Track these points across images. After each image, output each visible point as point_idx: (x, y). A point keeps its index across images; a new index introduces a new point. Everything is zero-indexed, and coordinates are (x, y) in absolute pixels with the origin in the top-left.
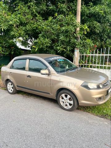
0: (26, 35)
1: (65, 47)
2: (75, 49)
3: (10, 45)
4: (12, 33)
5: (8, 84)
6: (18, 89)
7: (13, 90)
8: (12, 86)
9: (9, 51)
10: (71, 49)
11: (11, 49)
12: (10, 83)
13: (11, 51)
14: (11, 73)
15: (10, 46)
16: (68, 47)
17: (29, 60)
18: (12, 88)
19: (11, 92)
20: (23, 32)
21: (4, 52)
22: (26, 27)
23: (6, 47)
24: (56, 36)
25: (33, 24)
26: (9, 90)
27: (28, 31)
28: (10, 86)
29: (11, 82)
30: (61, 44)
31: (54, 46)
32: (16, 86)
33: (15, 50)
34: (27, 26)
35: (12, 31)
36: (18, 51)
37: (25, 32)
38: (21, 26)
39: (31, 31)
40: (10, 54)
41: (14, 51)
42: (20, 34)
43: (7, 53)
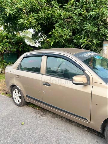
0: (38, 25)
1: (91, 40)
2: (104, 42)
3: (18, 40)
4: (21, 21)
5: (14, 92)
6: (28, 100)
7: (20, 100)
8: (20, 95)
9: (17, 48)
10: (99, 42)
11: (19, 45)
12: (17, 91)
13: (19, 47)
14: (18, 76)
15: (18, 42)
16: (95, 40)
17: (46, 57)
18: (19, 98)
19: (18, 103)
20: (34, 21)
21: (11, 48)
22: (38, 14)
23: (13, 44)
24: (78, 26)
25: (48, 10)
26: (15, 100)
27: (40, 19)
28: (16, 95)
29: (17, 88)
30: (85, 36)
31: (75, 39)
32: (25, 96)
33: (23, 46)
34: (40, 13)
35: (21, 18)
36: (26, 47)
37: (37, 20)
38: (32, 13)
39: (44, 19)
40: (18, 51)
41: (23, 48)
42: (31, 23)
43: (15, 50)
